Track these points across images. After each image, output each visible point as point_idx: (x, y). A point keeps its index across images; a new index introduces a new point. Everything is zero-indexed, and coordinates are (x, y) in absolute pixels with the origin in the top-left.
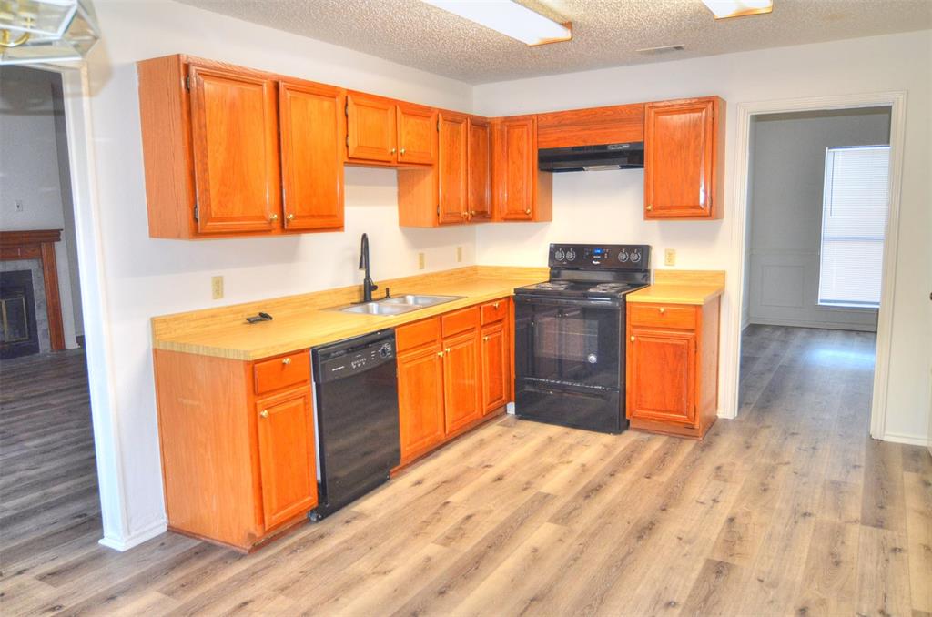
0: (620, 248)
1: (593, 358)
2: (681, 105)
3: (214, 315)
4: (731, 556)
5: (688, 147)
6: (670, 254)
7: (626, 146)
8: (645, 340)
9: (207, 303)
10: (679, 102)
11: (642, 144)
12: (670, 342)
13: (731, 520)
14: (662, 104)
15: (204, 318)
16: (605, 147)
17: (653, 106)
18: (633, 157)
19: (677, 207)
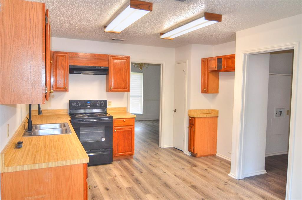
0: (97, 101)
1: (103, 139)
2: (120, 57)
5: (123, 70)
6: (110, 103)
7: (103, 68)
8: (119, 130)
10: (120, 56)
11: (108, 67)
12: (127, 130)
14: (114, 56)
16: (95, 67)
17: (111, 56)
18: (104, 71)
19: (119, 88)
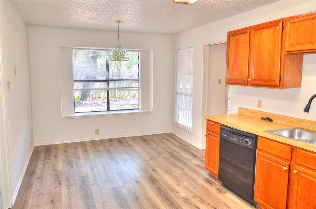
3: (254, 112)
4: (56, 175)
9: (255, 108)
13: (60, 184)
15: (251, 112)
